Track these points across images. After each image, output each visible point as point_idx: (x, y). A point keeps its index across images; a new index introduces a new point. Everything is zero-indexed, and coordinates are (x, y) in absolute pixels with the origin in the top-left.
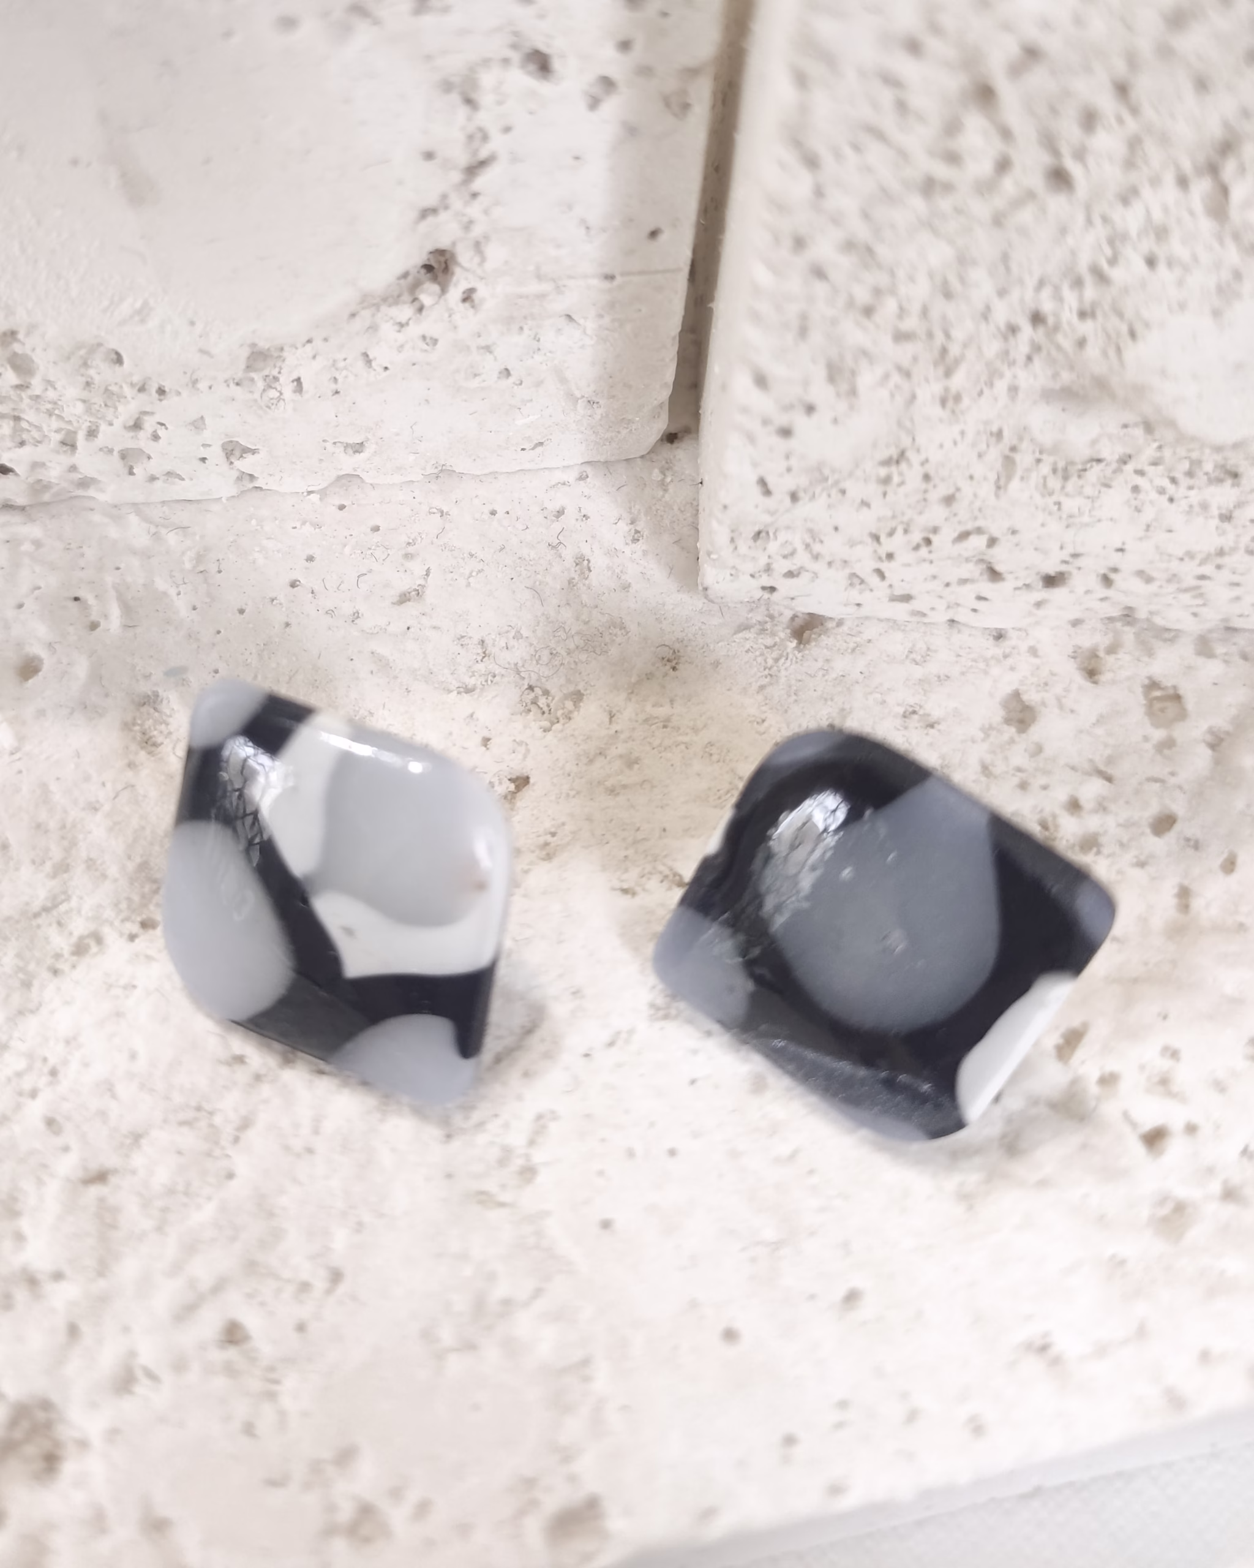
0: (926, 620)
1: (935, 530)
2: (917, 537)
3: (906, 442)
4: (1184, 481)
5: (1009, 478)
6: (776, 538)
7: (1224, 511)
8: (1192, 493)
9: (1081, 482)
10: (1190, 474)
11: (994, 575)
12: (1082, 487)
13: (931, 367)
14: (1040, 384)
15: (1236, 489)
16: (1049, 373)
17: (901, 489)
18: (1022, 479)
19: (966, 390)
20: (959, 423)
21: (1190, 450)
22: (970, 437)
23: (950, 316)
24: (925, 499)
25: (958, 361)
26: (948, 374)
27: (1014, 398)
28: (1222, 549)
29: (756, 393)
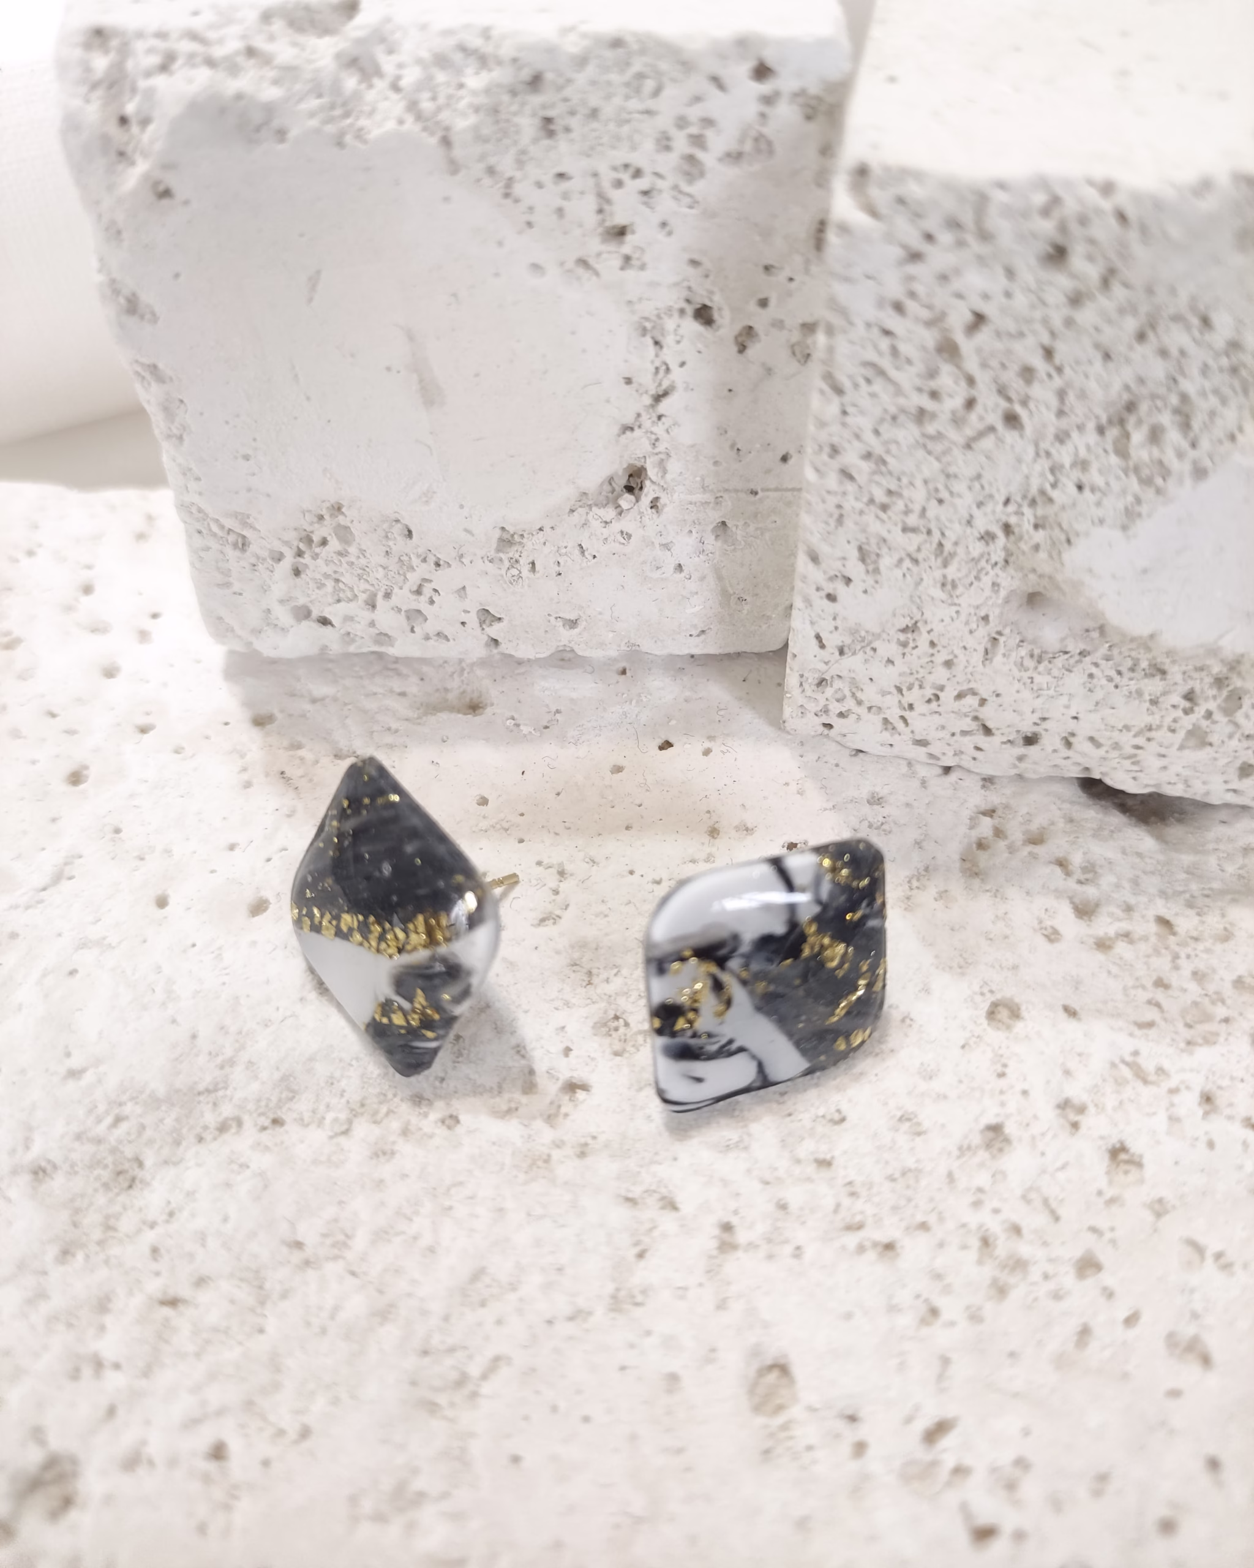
0: (940, 763)
1: (941, 688)
2: (929, 692)
3: (917, 614)
4: (1127, 675)
5: (994, 653)
6: (832, 686)
7: (1153, 697)
8: (1132, 682)
9: (1050, 666)
10: (1132, 669)
11: (987, 731)
12: (1051, 669)
13: (933, 558)
14: (1016, 584)
15: (1163, 682)
16: (1020, 575)
17: (915, 652)
18: (1004, 655)
19: (960, 579)
20: (955, 604)
21: (1131, 650)
22: (963, 617)
23: (943, 518)
24: (932, 662)
25: (952, 555)
26: (945, 565)
27: (997, 591)
28: (1151, 726)
29: (811, 566)
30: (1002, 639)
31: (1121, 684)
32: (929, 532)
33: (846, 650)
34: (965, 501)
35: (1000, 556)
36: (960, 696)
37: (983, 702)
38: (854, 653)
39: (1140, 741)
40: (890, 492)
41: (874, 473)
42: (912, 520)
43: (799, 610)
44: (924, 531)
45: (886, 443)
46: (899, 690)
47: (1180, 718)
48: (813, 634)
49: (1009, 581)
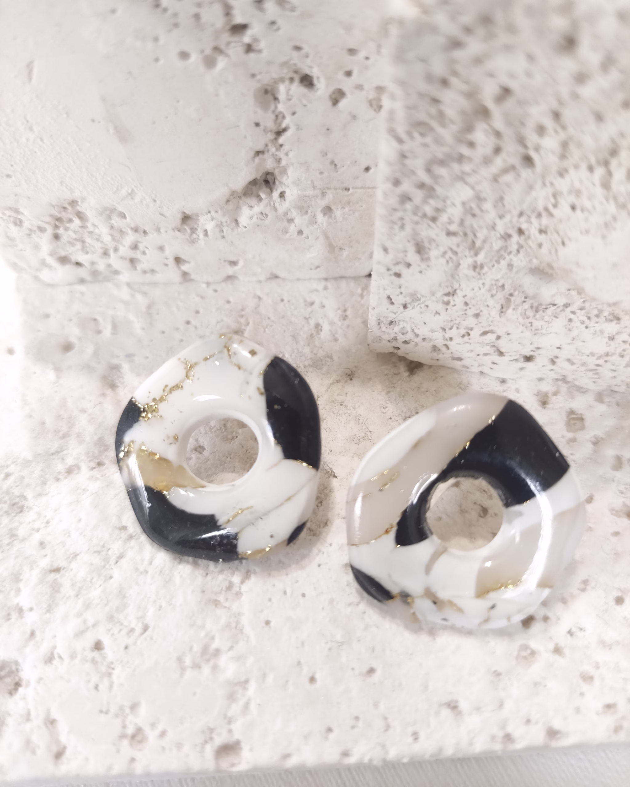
0: (469, 370)
1: (472, 329)
2: (463, 331)
3: (456, 286)
5: (508, 308)
7: (610, 335)
8: (597, 325)
9: (544, 314)
10: (597, 316)
12: (544, 316)
13: (467, 250)
14: (525, 263)
15: (618, 325)
16: (527, 259)
17: (454, 308)
18: (514, 309)
19: (486, 263)
20: (482, 279)
21: (598, 304)
22: (487, 286)
23: (475, 225)
26: (476, 254)
27: (511, 270)
28: (608, 353)
29: (382, 253)
30: (513, 299)
31: (589, 326)
32: (466, 235)
33: (408, 306)
35: (514, 248)
36: (483, 334)
37: (499, 337)
38: (413, 308)
39: (600, 362)
40: (438, 210)
41: (426, 197)
42: (453, 227)
43: (377, 281)
44: (462, 234)
46: (444, 329)
48: (386, 296)
49: (520, 262)
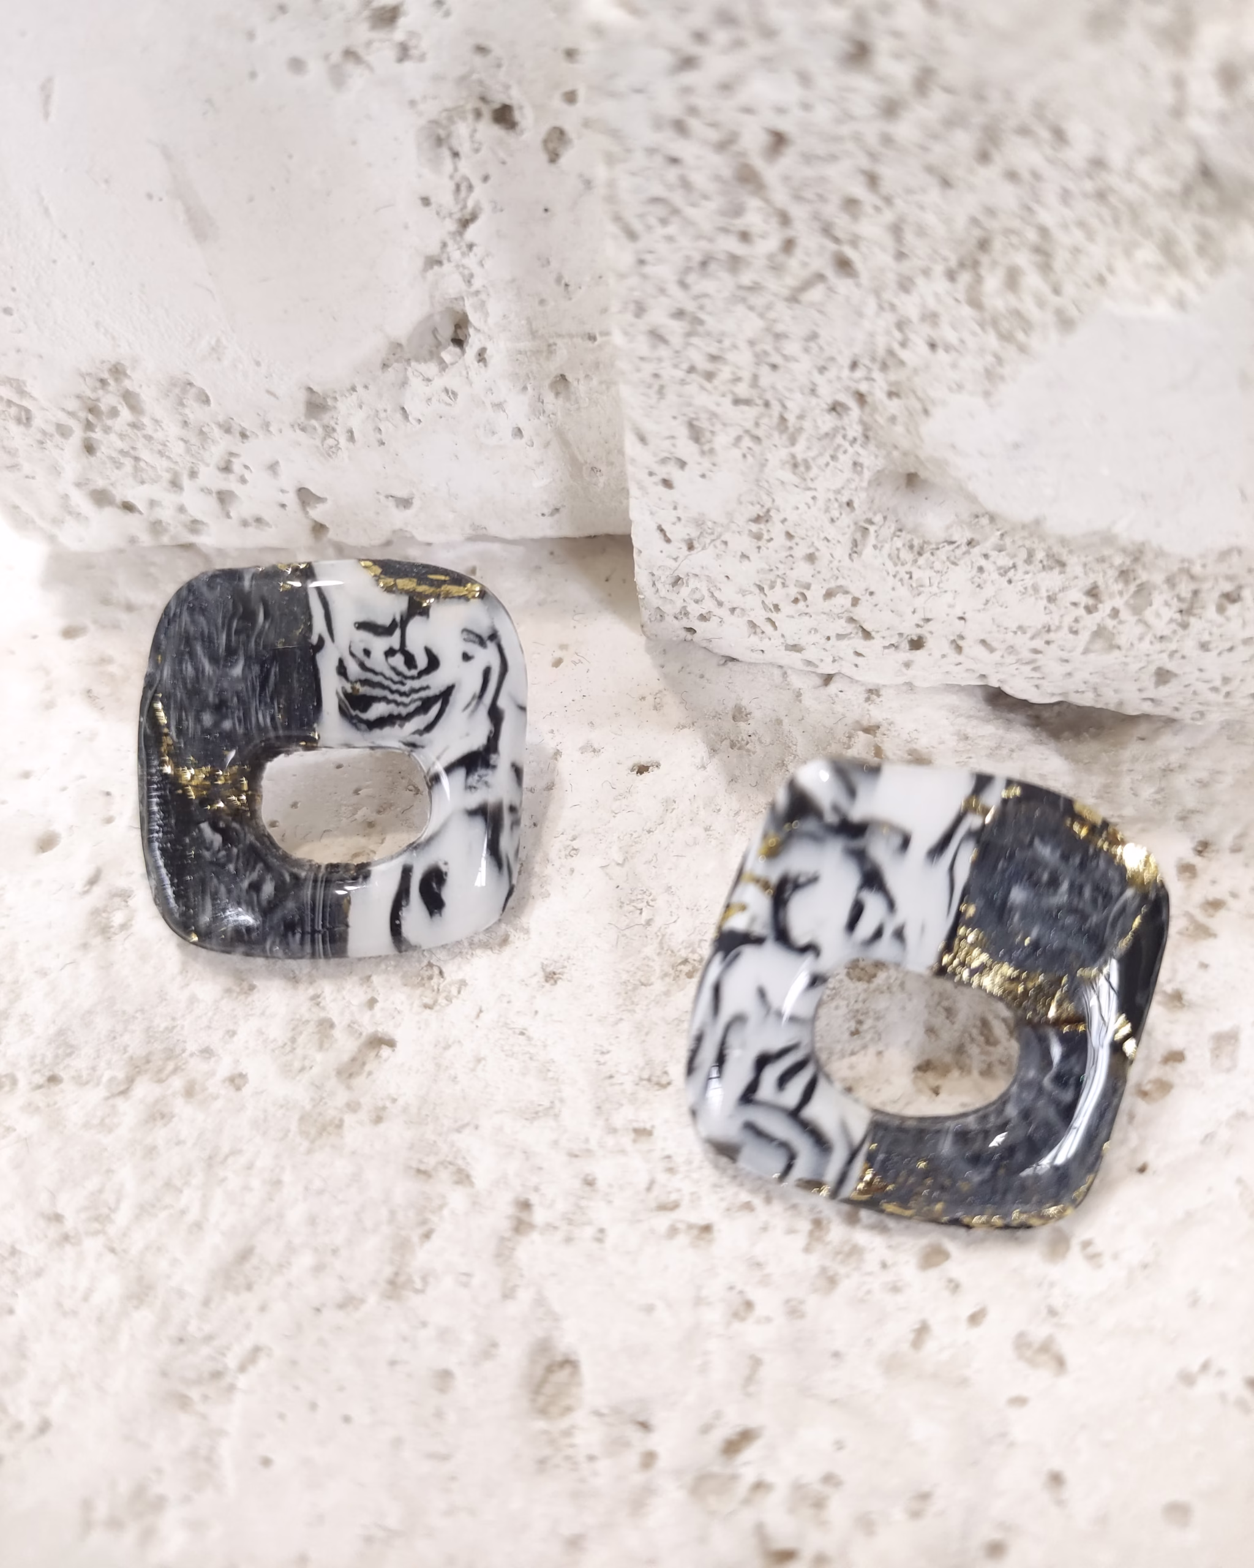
1: (807, 586)
2: (793, 591)
3: (767, 501)
4: (1022, 567)
5: (864, 544)
6: (687, 585)
7: (1051, 593)
8: (1027, 577)
9: (933, 559)
10: (1028, 561)
11: (866, 634)
12: (933, 562)
13: (776, 434)
14: (880, 463)
15: (1062, 575)
16: (883, 452)
17: (770, 544)
18: (875, 547)
19: (814, 459)
20: (809, 489)
21: (1024, 538)
22: (821, 503)
23: (779, 386)
24: (791, 556)
25: (800, 430)
26: (793, 441)
27: (860, 473)
28: (1049, 626)
29: (639, 446)
30: (872, 529)
31: (1014, 579)
32: (767, 404)
33: (696, 544)
34: (803, 367)
35: (857, 431)
36: (829, 595)
37: (855, 602)
38: (704, 548)
39: (1038, 644)
40: (714, 358)
41: (689, 335)
42: (743, 390)
43: (637, 498)
44: (760, 402)
45: (697, 297)
46: (761, 589)
47: (1081, 617)
48: (655, 527)
49: (871, 460)
